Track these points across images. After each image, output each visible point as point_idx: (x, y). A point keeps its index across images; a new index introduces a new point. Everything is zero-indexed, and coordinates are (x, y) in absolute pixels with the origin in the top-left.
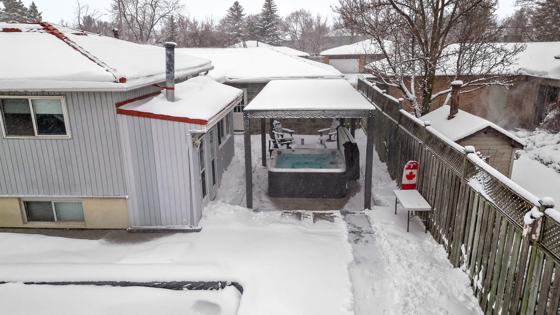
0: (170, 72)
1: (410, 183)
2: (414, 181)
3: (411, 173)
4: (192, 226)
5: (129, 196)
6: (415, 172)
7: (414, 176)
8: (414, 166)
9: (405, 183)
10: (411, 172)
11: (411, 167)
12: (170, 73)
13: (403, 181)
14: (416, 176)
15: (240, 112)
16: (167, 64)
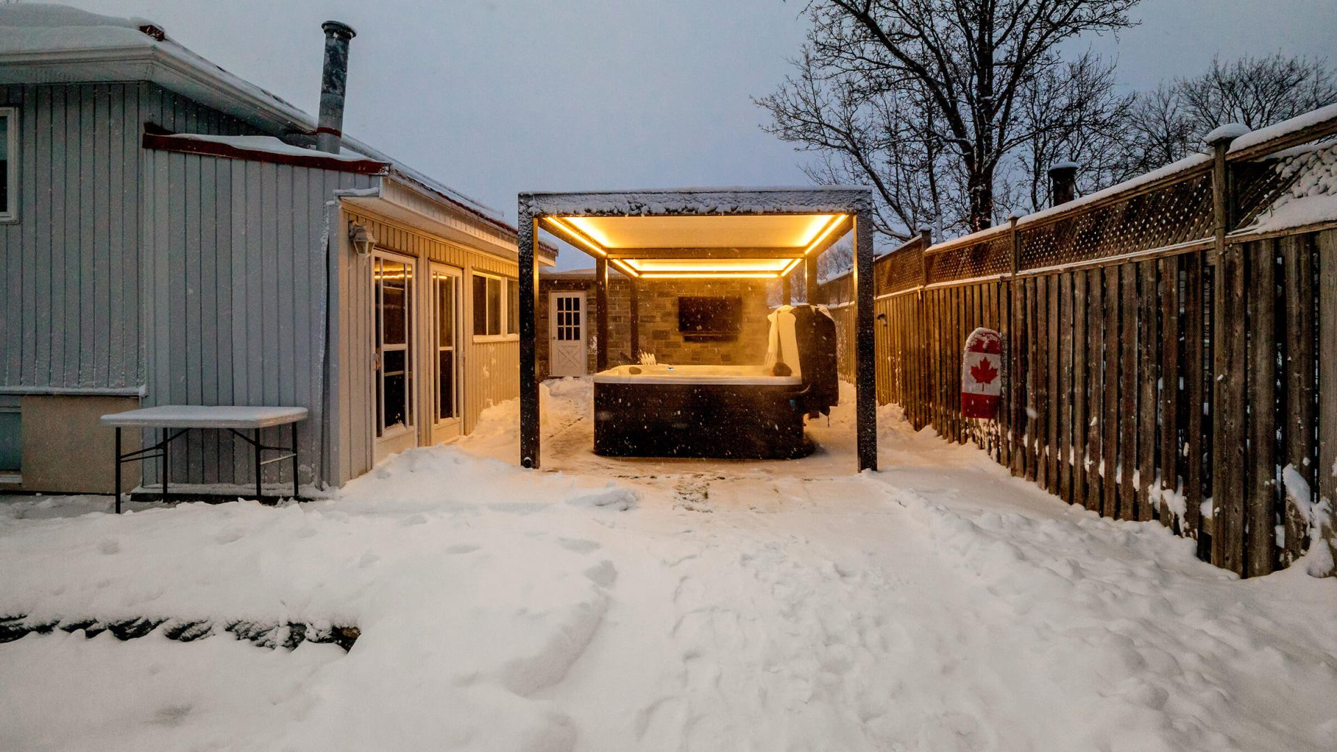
0: (331, 90)
1: (986, 393)
2: (995, 388)
3: (985, 363)
4: (325, 485)
5: (148, 389)
6: (995, 361)
7: (993, 373)
8: (992, 342)
9: (970, 391)
10: (985, 359)
11: (984, 346)
12: (329, 92)
13: (963, 385)
14: (999, 373)
15: (571, 339)
16: (326, 72)
